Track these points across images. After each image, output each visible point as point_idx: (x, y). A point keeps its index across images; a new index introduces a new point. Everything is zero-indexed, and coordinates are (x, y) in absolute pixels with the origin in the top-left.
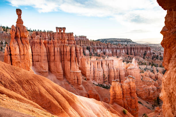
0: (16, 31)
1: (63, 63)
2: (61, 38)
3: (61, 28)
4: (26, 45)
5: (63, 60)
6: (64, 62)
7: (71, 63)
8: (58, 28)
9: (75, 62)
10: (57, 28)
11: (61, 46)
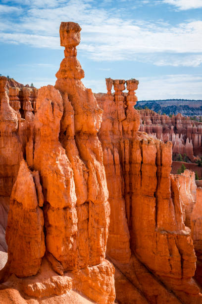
0: (62, 108)
1: (128, 201)
2: (123, 116)
3: (122, 82)
4: (96, 162)
5: (128, 190)
6: (131, 198)
7: (157, 202)
8: (114, 82)
9: (171, 200)
10: (110, 82)
11: (122, 145)
